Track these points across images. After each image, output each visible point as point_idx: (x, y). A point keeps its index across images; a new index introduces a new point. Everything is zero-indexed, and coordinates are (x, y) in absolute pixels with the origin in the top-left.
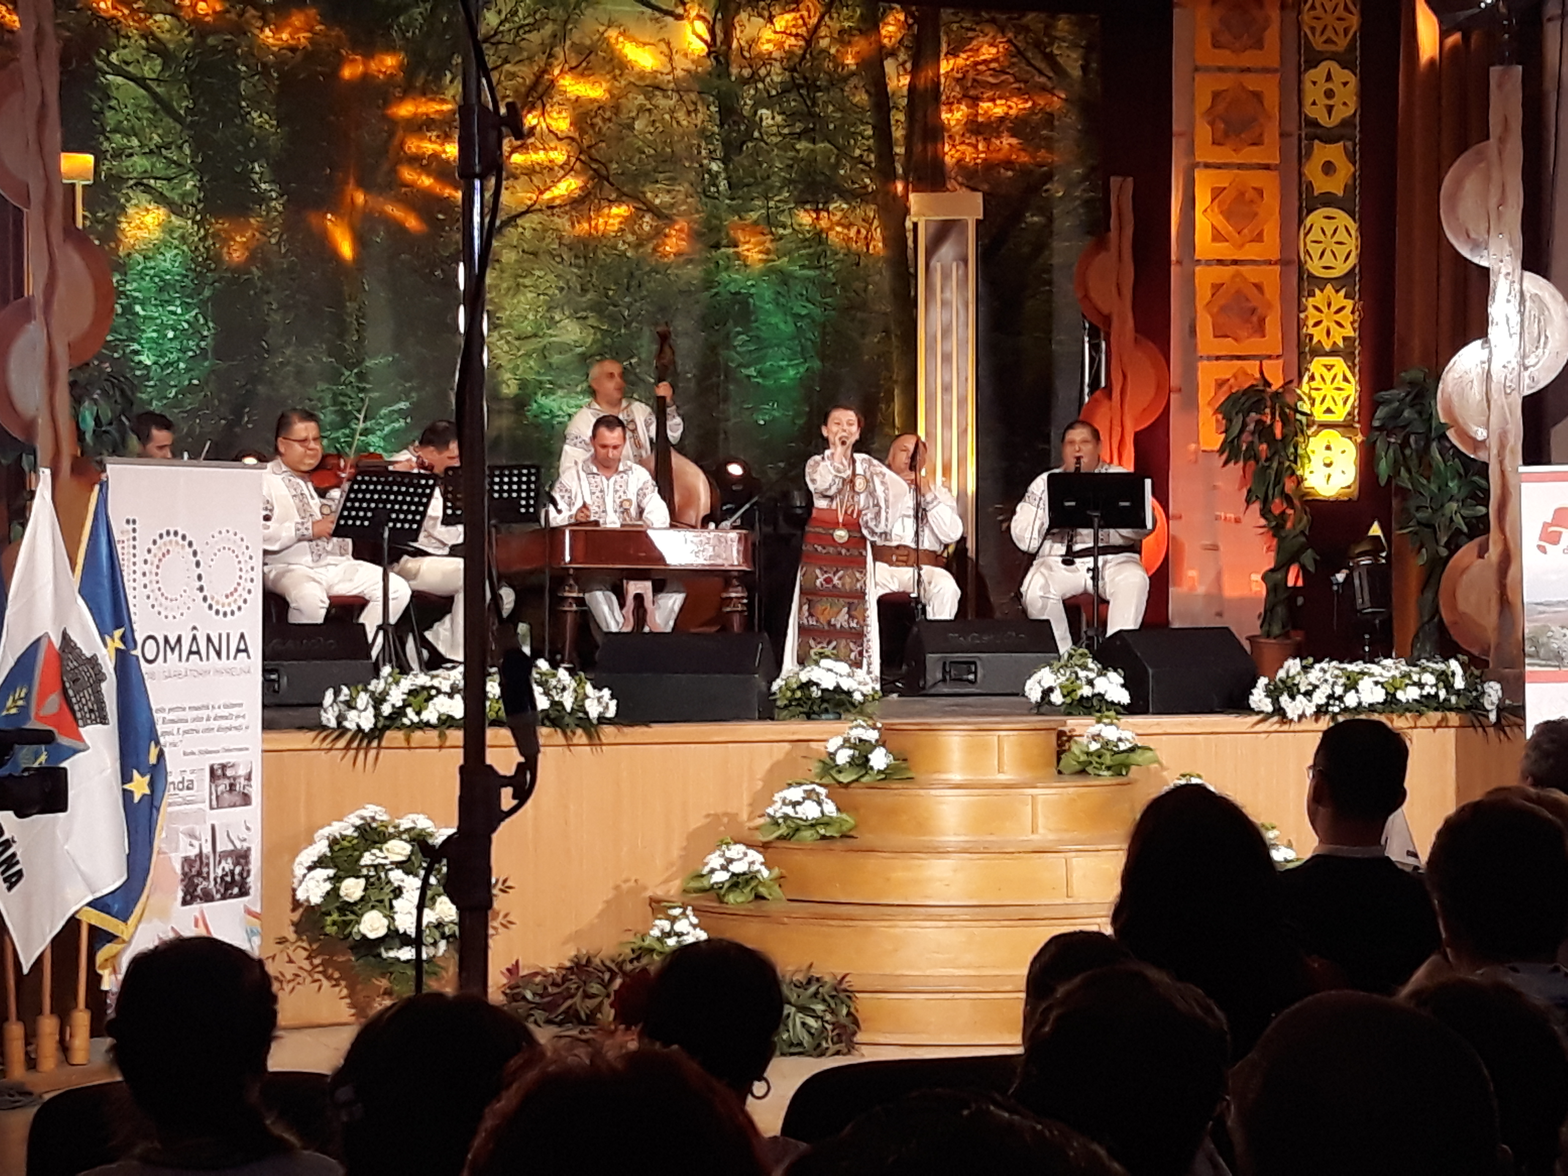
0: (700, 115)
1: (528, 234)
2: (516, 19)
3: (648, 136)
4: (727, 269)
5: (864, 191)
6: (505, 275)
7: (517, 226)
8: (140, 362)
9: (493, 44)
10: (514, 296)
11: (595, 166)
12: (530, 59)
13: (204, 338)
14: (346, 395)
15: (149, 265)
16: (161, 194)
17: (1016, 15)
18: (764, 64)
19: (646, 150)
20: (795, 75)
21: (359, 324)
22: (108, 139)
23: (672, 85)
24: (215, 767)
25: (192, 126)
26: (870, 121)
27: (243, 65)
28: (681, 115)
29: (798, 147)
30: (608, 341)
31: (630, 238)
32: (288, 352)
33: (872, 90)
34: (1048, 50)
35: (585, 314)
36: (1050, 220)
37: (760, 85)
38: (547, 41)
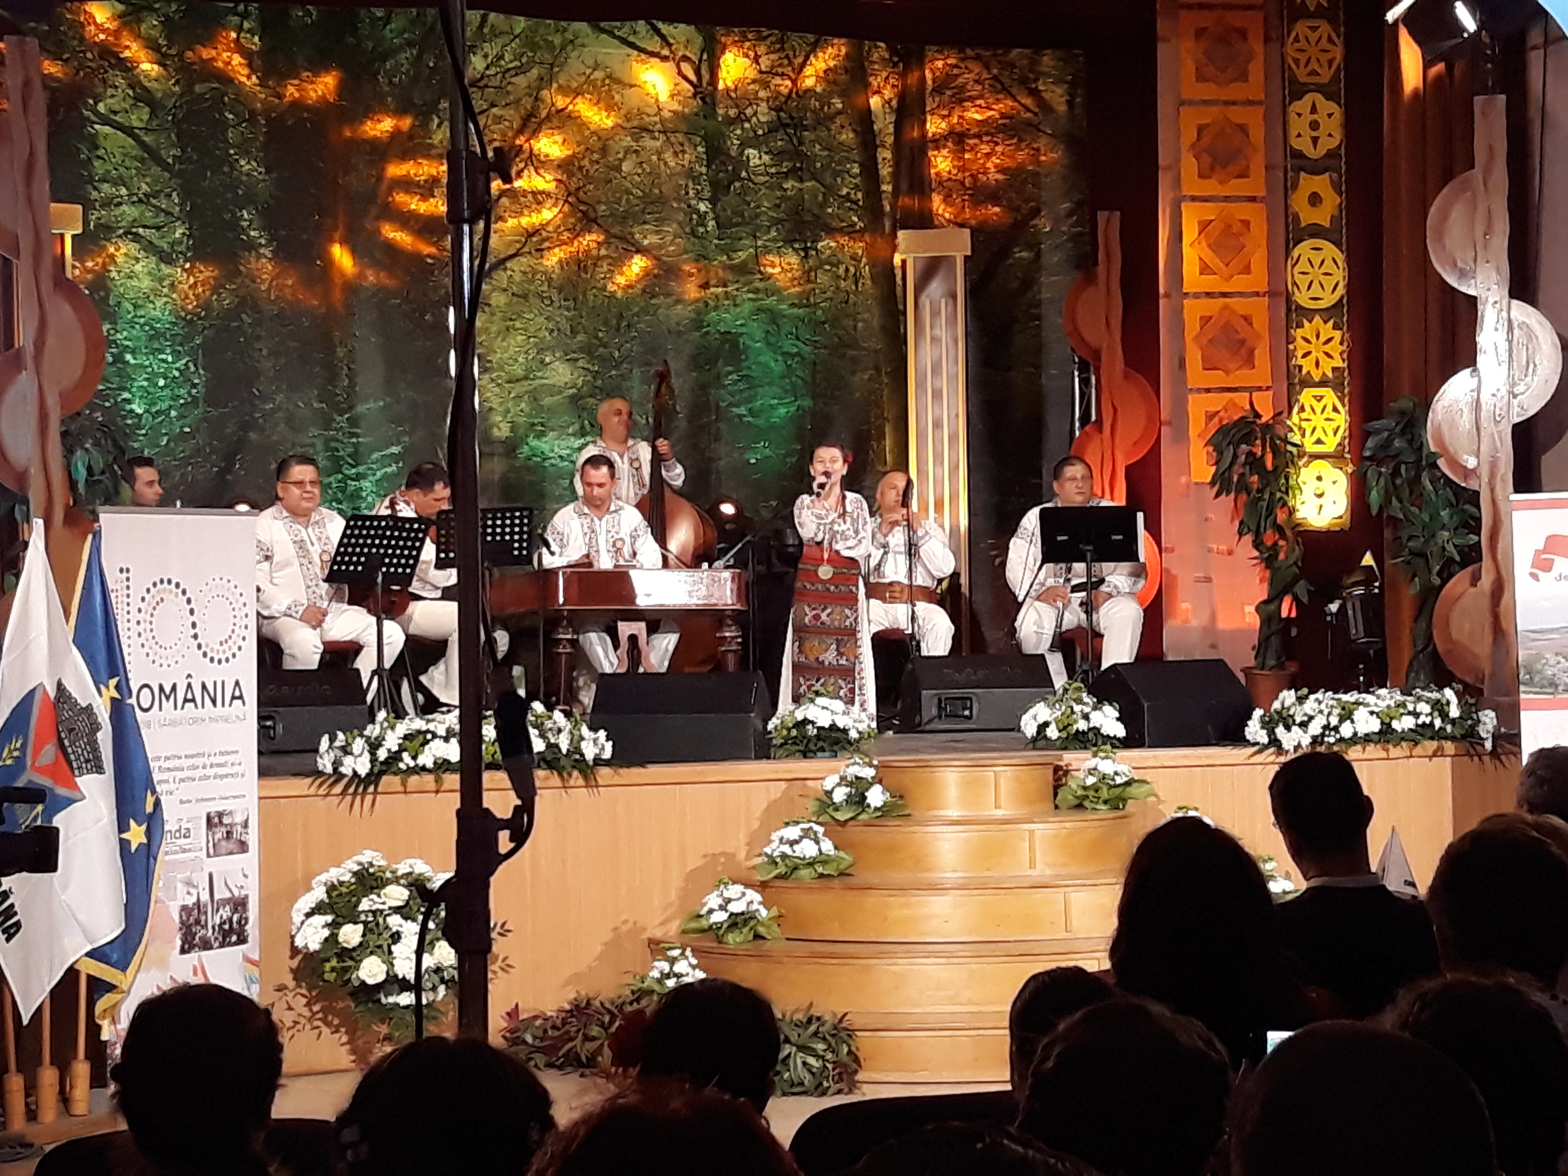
0: (687, 156)
1: (518, 277)
2: (503, 63)
3: (636, 177)
4: (716, 308)
5: (851, 229)
6: (494, 318)
7: (505, 269)
8: (132, 411)
9: (479, 87)
10: (503, 340)
12: (518, 101)
13: (194, 386)
14: (338, 441)
15: (139, 314)
16: (150, 242)
17: (1001, 52)
18: (751, 104)
19: (634, 191)
20: (782, 114)
21: (349, 369)
22: (95, 188)
23: (659, 126)
24: (212, 815)
25: (180, 174)
26: (857, 159)
27: (231, 113)
28: (668, 156)
29: (785, 186)
30: (599, 383)
32: (279, 398)
33: (859, 129)
34: (1034, 86)
35: (575, 356)
36: (1038, 255)
37: (747, 125)
38: (534, 85)
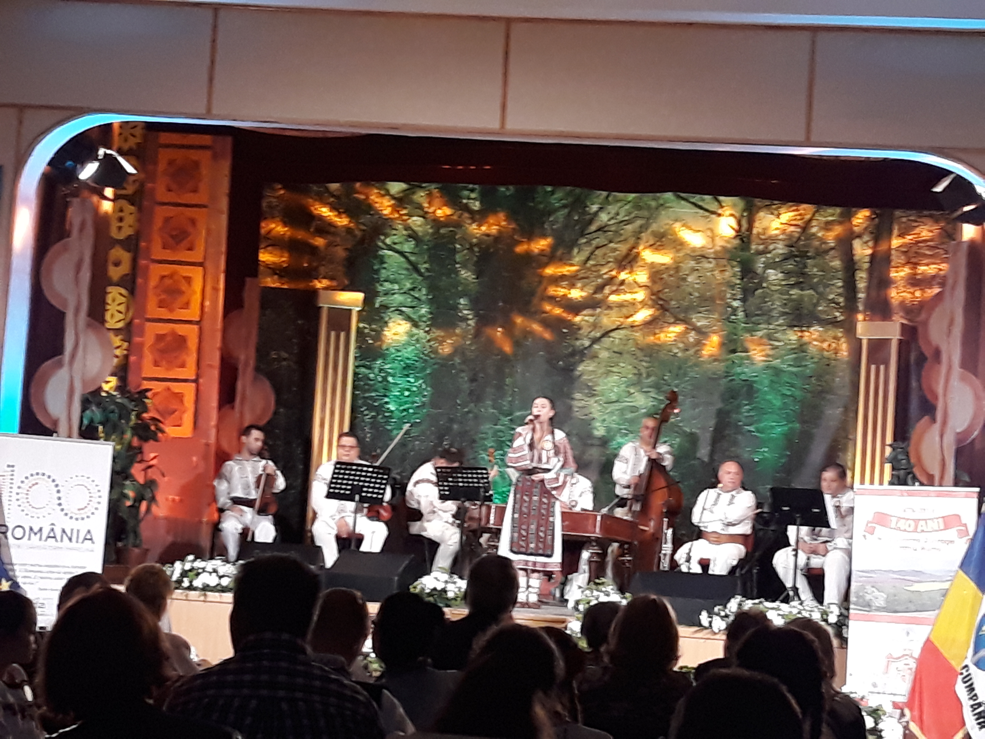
0: (727, 273)
1: (617, 341)
2: (618, 217)
3: (696, 285)
4: (740, 365)
5: (834, 320)
7: (610, 337)
8: (388, 409)
10: (606, 377)
11: (661, 302)
12: (626, 240)
13: (424, 396)
14: (502, 432)
15: (398, 354)
16: (409, 315)
18: (772, 243)
19: (694, 294)
21: (513, 391)
22: (381, 285)
23: (712, 256)
25: (428, 278)
26: (840, 277)
27: (459, 244)
29: (791, 292)
31: (681, 345)
33: (844, 259)
35: (648, 390)
37: (769, 255)
38: (637, 230)
